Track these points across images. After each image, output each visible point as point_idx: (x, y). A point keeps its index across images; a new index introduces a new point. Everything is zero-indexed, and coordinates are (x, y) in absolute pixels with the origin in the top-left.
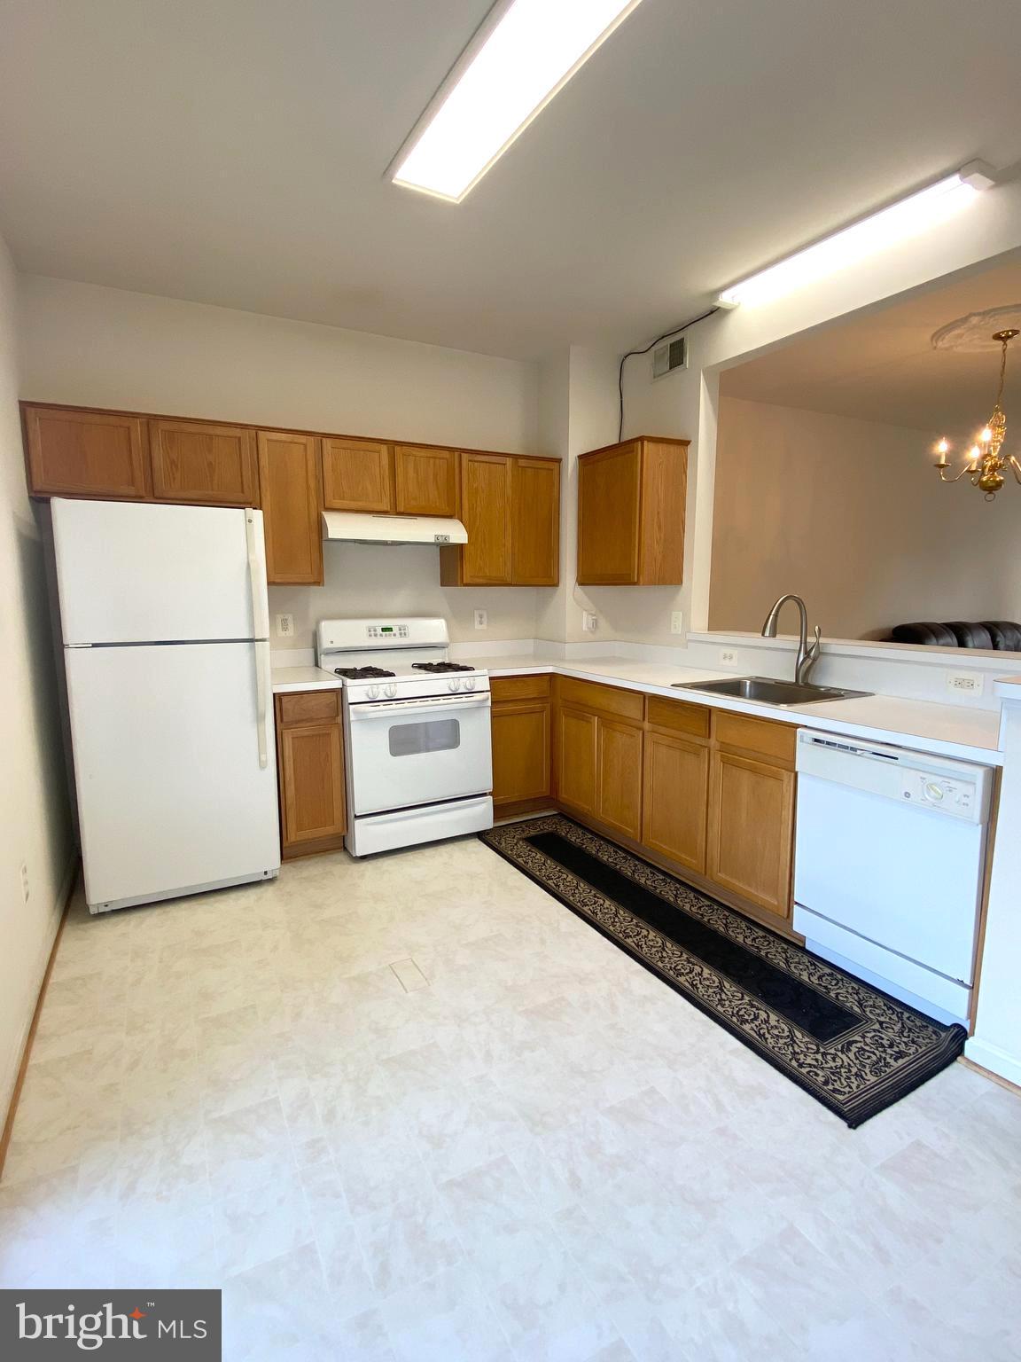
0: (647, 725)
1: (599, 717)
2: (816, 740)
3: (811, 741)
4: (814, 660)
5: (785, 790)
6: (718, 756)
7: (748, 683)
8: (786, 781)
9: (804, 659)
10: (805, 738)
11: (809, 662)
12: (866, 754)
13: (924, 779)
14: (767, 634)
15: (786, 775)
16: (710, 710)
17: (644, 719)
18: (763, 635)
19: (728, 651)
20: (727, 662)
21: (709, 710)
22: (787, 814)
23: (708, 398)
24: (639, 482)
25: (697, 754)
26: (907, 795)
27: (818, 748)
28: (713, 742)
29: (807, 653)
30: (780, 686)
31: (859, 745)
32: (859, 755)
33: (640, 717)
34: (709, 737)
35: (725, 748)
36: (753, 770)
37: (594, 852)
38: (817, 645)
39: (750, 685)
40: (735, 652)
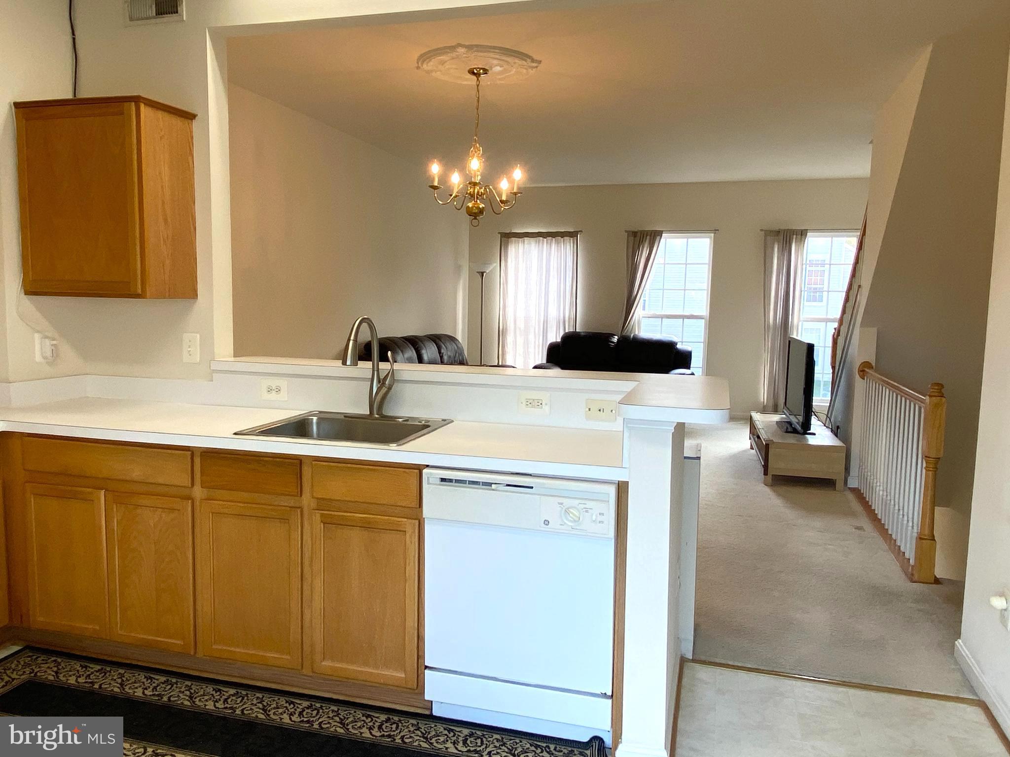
0: (198, 492)
1: (106, 490)
2: (443, 480)
3: (438, 482)
4: (390, 388)
5: (408, 542)
6: (317, 517)
7: (315, 419)
8: (409, 530)
9: (379, 389)
10: (431, 480)
11: (384, 390)
12: (501, 487)
13: (562, 504)
14: (348, 363)
15: (410, 526)
16: (301, 461)
17: (193, 484)
18: (344, 363)
19: (274, 382)
20: (273, 396)
21: (297, 462)
22: (412, 570)
23: (217, 68)
24: (135, 157)
25: (284, 520)
26: (546, 522)
27: (446, 488)
28: (307, 500)
29: (381, 382)
30: (350, 419)
31: (495, 479)
32: (493, 490)
33: (185, 481)
34: (301, 496)
35: (323, 504)
36: (367, 526)
37: (116, 690)
38: (392, 372)
39: (318, 423)
40: (283, 383)
